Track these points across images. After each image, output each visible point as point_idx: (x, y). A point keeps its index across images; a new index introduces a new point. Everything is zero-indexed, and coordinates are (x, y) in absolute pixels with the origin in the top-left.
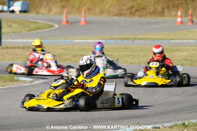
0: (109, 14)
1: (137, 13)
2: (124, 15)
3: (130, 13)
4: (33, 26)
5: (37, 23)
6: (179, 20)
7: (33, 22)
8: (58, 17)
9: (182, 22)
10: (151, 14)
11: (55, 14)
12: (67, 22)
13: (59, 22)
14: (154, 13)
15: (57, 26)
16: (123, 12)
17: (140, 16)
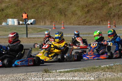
0: (74, 25)
1: (87, 24)
2: (81, 25)
3: (83, 24)
4: (39, 30)
5: (40, 28)
6: (109, 25)
7: (39, 28)
8: (50, 26)
9: (110, 27)
10: (93, 24)
11: (48, 25)
12: (55, 28)
13: (51, 28)
14: (95, 23)
15: (50, 30)
16: (80, 23)
17: (88, 25)
